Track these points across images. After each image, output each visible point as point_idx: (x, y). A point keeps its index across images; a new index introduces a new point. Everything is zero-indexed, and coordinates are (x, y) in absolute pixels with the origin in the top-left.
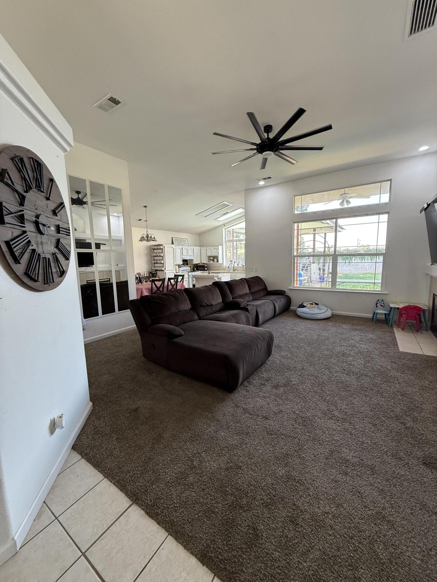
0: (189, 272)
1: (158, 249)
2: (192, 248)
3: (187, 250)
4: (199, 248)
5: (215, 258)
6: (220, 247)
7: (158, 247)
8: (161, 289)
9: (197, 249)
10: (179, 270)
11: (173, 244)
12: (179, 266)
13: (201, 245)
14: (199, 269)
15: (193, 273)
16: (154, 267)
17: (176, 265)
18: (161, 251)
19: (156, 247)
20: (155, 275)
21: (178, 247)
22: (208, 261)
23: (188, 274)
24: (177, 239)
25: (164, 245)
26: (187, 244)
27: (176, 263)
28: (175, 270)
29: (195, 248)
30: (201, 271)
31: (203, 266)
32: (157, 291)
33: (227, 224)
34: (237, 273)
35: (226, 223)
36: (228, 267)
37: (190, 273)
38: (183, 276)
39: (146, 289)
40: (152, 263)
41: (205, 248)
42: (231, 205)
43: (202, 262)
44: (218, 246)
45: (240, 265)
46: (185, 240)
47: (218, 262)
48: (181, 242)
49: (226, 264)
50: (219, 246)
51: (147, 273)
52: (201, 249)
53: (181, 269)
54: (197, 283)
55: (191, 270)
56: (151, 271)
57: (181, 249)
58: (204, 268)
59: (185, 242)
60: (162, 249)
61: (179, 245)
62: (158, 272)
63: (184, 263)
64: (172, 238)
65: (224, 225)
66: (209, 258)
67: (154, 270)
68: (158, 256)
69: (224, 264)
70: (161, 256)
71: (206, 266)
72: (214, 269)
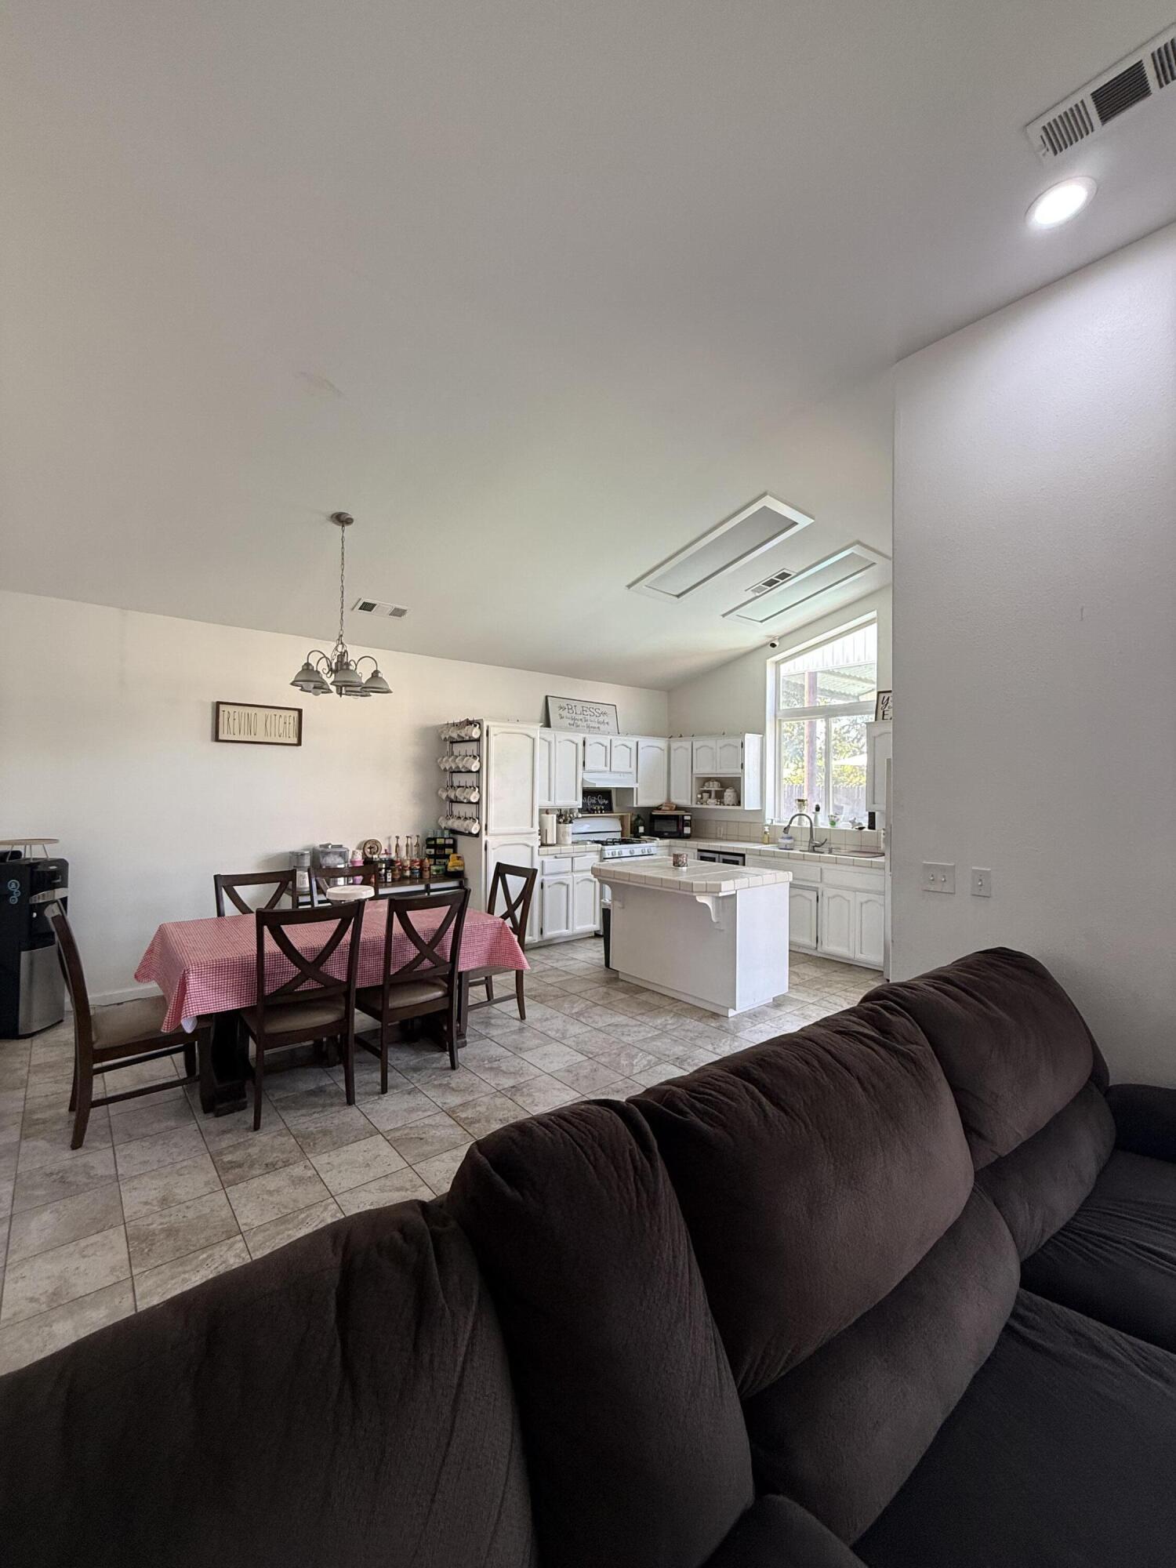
0: (608, 843)
1: (462, 740)
2: (631, 742)
3: (609, 751)
4: (662, 743)
6: (751, 741)
7: (463, 733)
9: (652, 748)
10: (560, 835)
11: (546, 723)
12: (559, 816)
13: (673, 732)
14: (657, 829)
16: (448, 818)
17: (543, 812)
18: (472, 748)
19: (457, 734)
21: (566, 737)
22: (698, 800)
24: (569, 704)
25: (485, 724)
26: (612, 727)
27: (547, 803)
28: (536, 836)
29: (644, 742)
30: (663, 838)
32: (298, 979)
33: (788, 641)
34: (828, 861)
35: (781, 639)
36: (786, 829)
37: (610, 850)
40: (439, 799)
41: (687, 744)
42: (803, 521)
43: (673, 800)
44: (742, 735)
46: (604, 709)
47: (739, 803)
50: (748, 736)
51: (414, 843)
52: (670, 748)
53: (574, 828)
55: (622, 833)
56: (429, 836)
57: (577, 744)
58: (678, 826)
59: (601, 719)
60: (478, 740)
61: (574, 726)
62: (462, 841)
63: (594, 801)
64: (547, 697)
65: (773, 645)
66: (703, 785)
67: (445, 829)
68: (461, 772)
69: (769, 815)
70: (472, 772)
71: (686, 818)
72: (720, 831)
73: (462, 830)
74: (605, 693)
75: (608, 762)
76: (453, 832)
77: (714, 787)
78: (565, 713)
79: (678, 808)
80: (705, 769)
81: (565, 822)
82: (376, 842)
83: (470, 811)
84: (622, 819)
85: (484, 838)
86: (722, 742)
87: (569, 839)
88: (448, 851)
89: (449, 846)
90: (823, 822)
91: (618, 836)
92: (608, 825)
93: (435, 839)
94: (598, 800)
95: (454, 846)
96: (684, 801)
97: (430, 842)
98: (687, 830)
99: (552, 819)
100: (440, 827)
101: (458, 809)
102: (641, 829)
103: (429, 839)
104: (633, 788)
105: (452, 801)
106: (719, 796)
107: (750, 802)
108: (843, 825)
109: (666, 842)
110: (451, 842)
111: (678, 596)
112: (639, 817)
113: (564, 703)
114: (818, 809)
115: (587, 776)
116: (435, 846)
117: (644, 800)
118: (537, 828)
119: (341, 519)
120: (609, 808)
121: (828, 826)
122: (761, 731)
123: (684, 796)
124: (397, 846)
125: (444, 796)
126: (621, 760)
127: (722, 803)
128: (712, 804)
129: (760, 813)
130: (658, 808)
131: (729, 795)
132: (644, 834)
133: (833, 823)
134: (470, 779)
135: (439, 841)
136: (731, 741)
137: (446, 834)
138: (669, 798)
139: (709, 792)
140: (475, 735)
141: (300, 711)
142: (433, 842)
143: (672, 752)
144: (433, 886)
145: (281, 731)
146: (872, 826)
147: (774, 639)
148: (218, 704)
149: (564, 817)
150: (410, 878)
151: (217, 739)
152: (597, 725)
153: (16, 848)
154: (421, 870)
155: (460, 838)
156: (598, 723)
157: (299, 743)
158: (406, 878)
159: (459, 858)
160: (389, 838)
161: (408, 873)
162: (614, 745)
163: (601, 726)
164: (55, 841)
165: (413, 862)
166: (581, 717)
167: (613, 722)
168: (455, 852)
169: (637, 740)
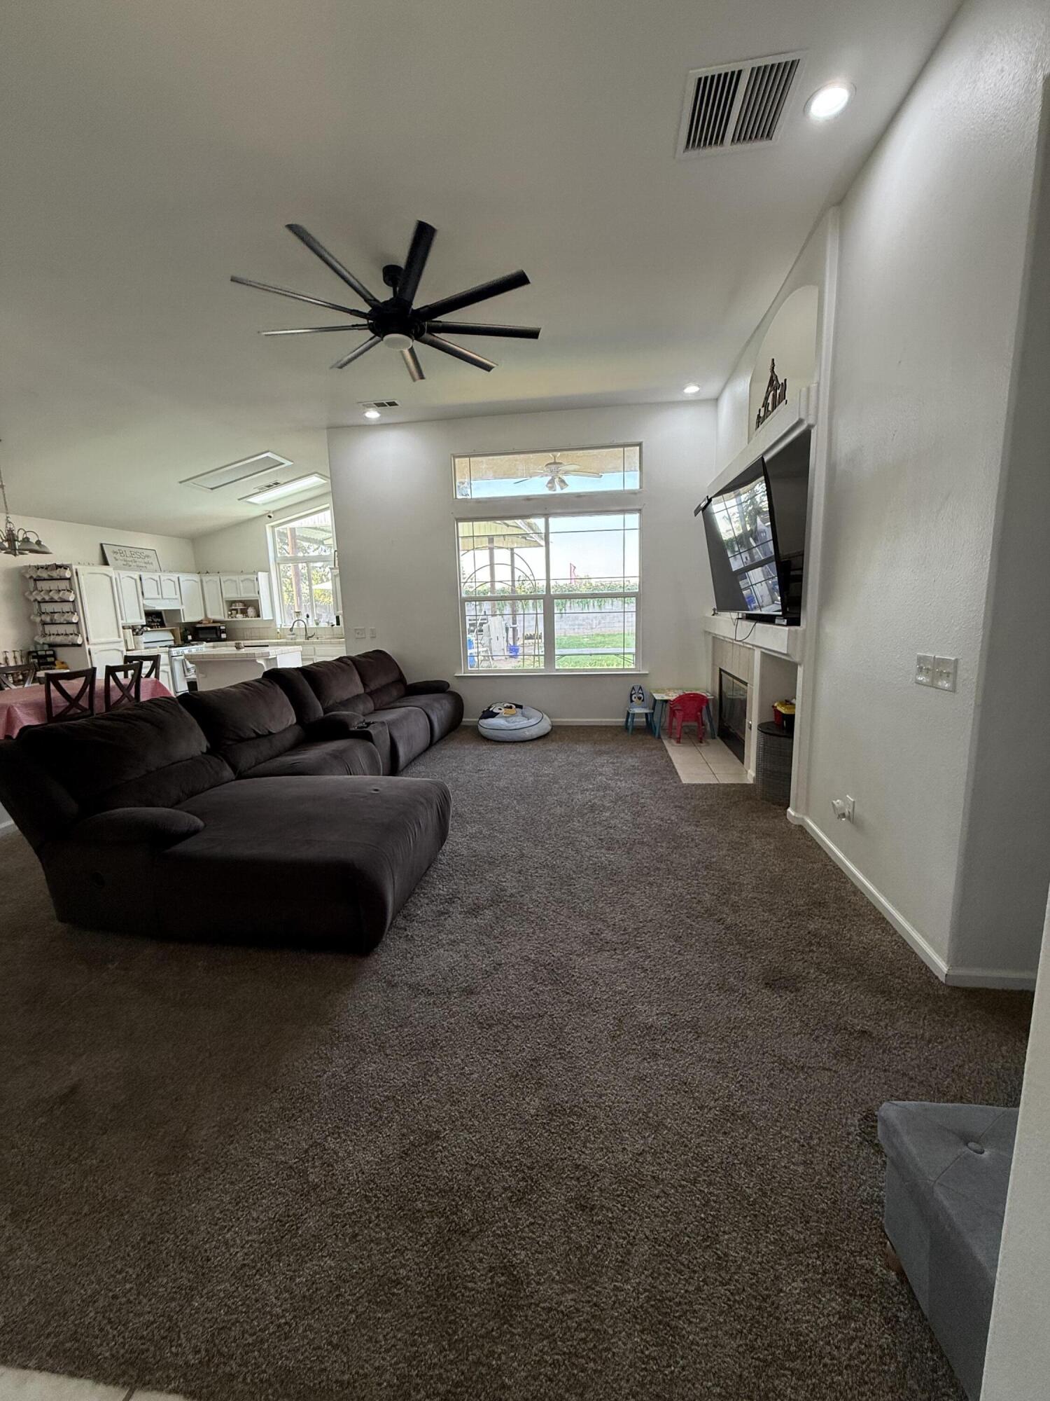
0: (170, 647)
1: (52, 579)
2: (174, 577)
3: (158, 584)
4: (196, 577)
5: (249, 606)
6: (262, 576)
7: (55, 574)
8: (84, 702)
9: (189, 581)
10: (136, 643)
11: (106, 563)
12: (134, 630)
13: (202, 570)
14: (201, 636)
15: (186, 650)
16: (44, 635)
17: (124, 628)
18: (64, 585)
19: (44, 574)
20: (50, 659)
21: (124, 574)
22: (229, 615)
23: (169, 653)
24: (120, 550)
25: (74, 567)
26: (155, 565)
27: (124, 622)
28: (123, 643)
29: (183, 577)
30: (207, 642)
31: (214, 628)
32: (68, 708)
33: (278, 514)
34: (316, 643)
35: (273, 512)
36: (291, 630)
37: (174, 651)
38: (155, 659)
39: (26, 705)
40: (33, 623)
41: (216, 578)
42: (288, 463)
43: (210, 616)
44: (255, 573)
45: (323, 625)
46: (146, 553)
47: (259, 616)
48: (133, 559)
49: (283, 622)
50: (259, 573)
51: (17, 655)
52: (201, 581)
53: (144, 638)
54: (201, 675)
55: (174, 641)
56: (31, 650)
57: (135, 580)
58: (216, 633)
59: (146, 560)
60: (69, 579)
61: (127, 566)
62: (59, 651)
63: (151, 620)
64: (101, 545)
65: (270, 517)
66: (231, 606)
67: (43, 644)
68: (56, 602)
69: (279, 622)
70: (69, 601)
71: (222, 628)
72: (247, 635)
73: (66, 642)
74: (144, 541)
75: (160, 591)
76: (52, 646)
77: (239, 606)
78: (118, 556)
79: (214, 622)
80: (233, 595)
81: (137, 634)
83: (71, 629)
84: (172, 632)
85: (87, 647)
86: (243, 577)
87: (143, 646)
89: (50, 656)
90: (311, 624)
91: (172, 643)
92: (165, 636)
93: (36, 652)
94: (155, 618)
95: (54, 656)
96: (218, 617)
97: (32, 654)
98: (224, 636)
99: (129, 632)
100: (36, 643)
101: (48, 629)
102: (190, 638)
103: (30, 653)
104: (179, 610)
105: (44, 623)
106: (244, 612)
107: (266, 614)
109: (210, 644)
110: (51, 653)
111: (212, 489)
112: (186, 630)
113: (116, 549)
114: (308, 616)
115: (146, 602)
116: (38, 657)
117: (188, 618)
118: (122, 639)
120: (162, 624)
121: (315, 626)
122: (268, 571)
123: (218, 613)
124: (6, 658)
125: (38, 619)
126: (169, 590)
127: (247, 616)
128: (240, 617)
129: (273, 621)
130: (199, 622)
131: (251, 611)
132: (192, 641)
134: (67, 607)
135: (40, 653)
136: (247, 577)
137: (46, 647)
138: (206, 616)
139: (236, 610)
140: (68, 576)
142: (35, 654)
143: (204, 584)
146: (338, 623)
147: (270, 512)
149: (136, 631)
152: (144, 565)
156: (145, 563)
159: (63, 663)
162: (162, 580)
163: (148, 566)
166: (131, 559)
167: (155, 563)
168: (56, 659)
169: (177, 575)
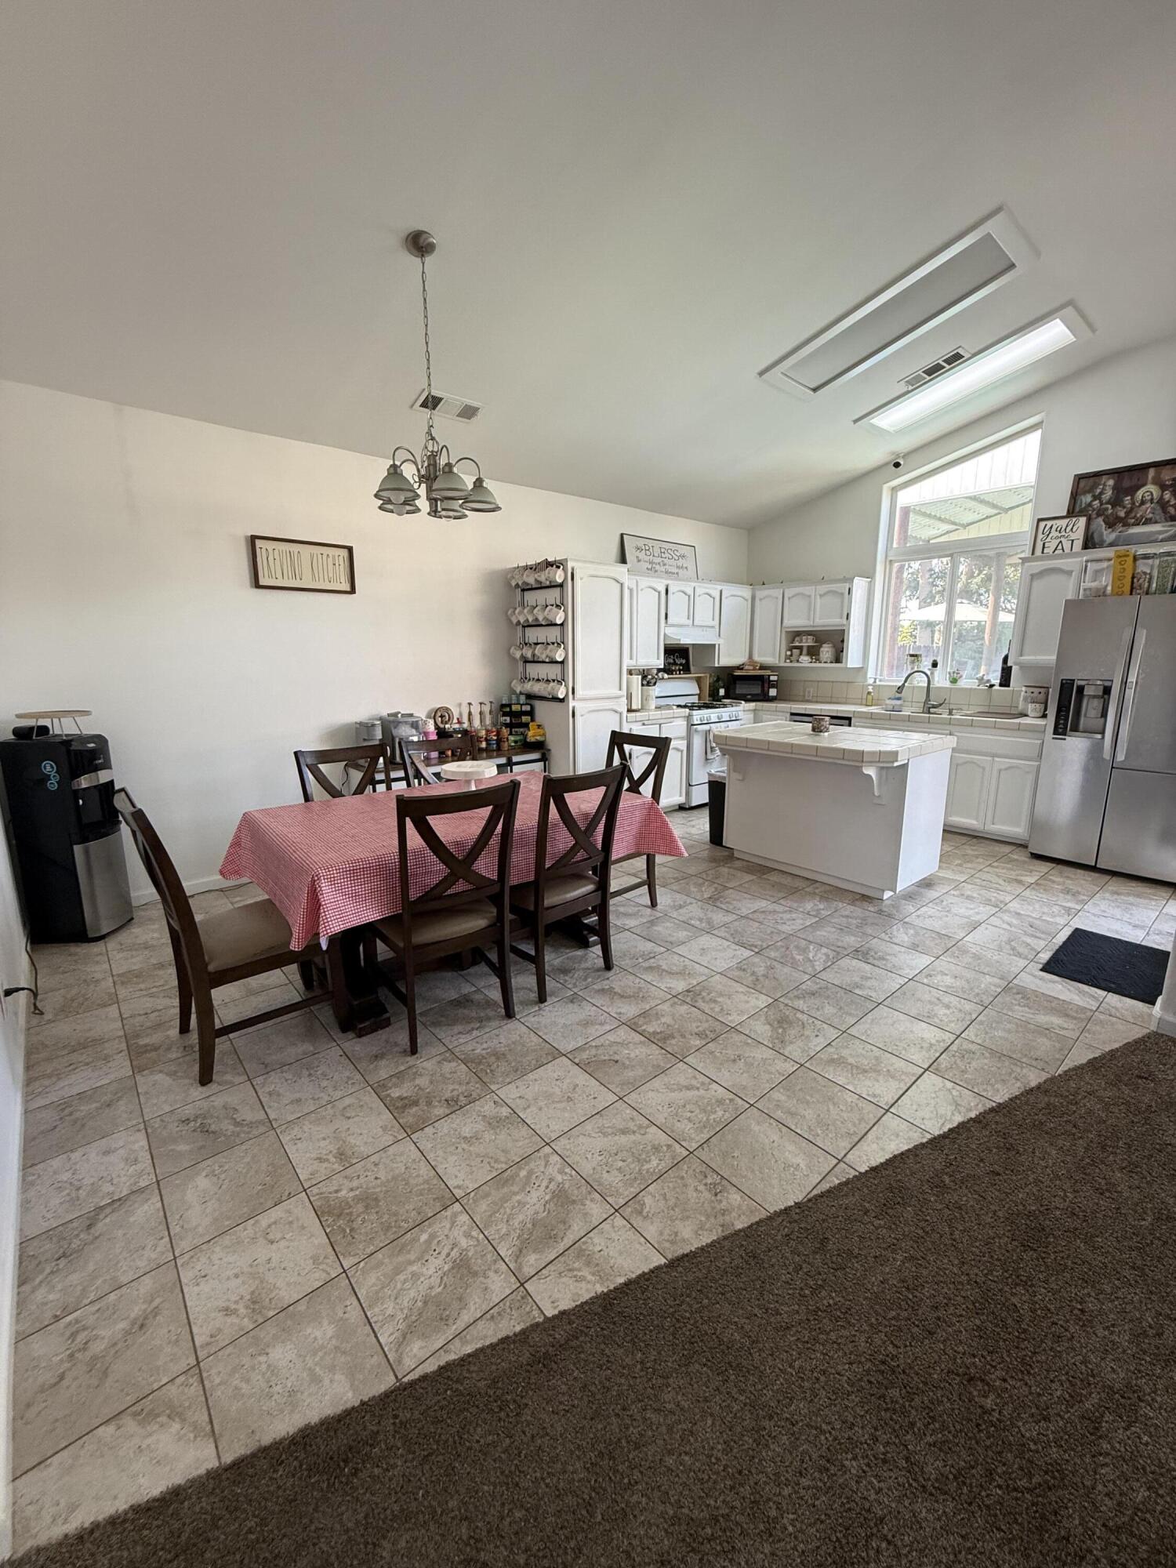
0: (692, 707)
1: (541, 587)
2: (715, 589)
3: (691, 599)
4: (745, 592)
5: (824, 641)
6: (859, 585)
7: (543, 577)
9: (735, 598)
10: (645, 699)
11: (623, 560)
12: (644, 677)
13: (756, 578)
14: (738, 691)
15: (712, 714)
16: (525, 679)
17: (630, 673)
18: (553, 595)
19: (531, 579)
21: (645, 582)
22: (789, 657)
23: (689, 718)
24: (646, 544)
25: (570, 565)
26: (691, 572)
27: (633, 662)
28: (624, 700)
29: (729, 590)
30: (747, 701)
31: (761, 678)
33: (912, 458)
34: (952, 722)
35: (906, 456)
36: (899, 690)
37: (698, 715)
40: (513, 659)
41: (778, 593)
43: (756, 658)
44: (848, 579)
46: (682, 550)
47: (839, 660)
48: (662, 561)
50: (857, 580)
52: (753, 598)
53: (657, 690)
54: (735, 776)
55: (700, 696)
56: (504, 702)
57: (659, 593)
58: (763, 687)
59: (680, 562)
60: (561, 586)
61: (652, 570)
62: (540, 707)
63: (672, 661)
64: (622, 535)
65: (897, 465)
66: (793, 641)
67: (521, 693)
68: (541, 625)
69: (871, 674)
70: (556, 625)
71: (772, 678)
72: (809, 692)
73: (545, 694)
74: (680, 531)
75: (691, 615)
76: (530, 697)
77: (808, 642)
78: (642, 555)
79: (762, 668)
80: (797, 620)
81: (648, 684)
82: (447, 710)
83: (553, 671)
84: (699, 680)
85: (571, 704)
86: (823, 589)
87: (653, 704)
88: (525, 719)
89: (526, 713)
90: (941, 680)
91: (695, 699)
92: (685, 687)
93: (510, 706)
94: (678, 657)
95: (531, 713)
96: (769, 660)
97: (504, 709)
98: (773, 692)
99: (637, 679)
100: (513, 692)
101: (534, 670)
102: (722, 692)
103: (503, 706)
104: (714, 645)
105: (526, 661)
106: (813, 653)
107: (853, 657)
108: (965, 683)
109: (752, 705)
110: (528, 708)
111: (815, 390)
112: (718, 679)
113: (641, 543)
114: (935, 665)
115: (669, 631)
116: (511, 714)
117: (726, 658)
118: (624, 692)
119: (419, 244)
120: (686, 669)
121: (947, 684)
122: (870, 575)
123: (770, 653)
124: (470, 714)
125: (518, 655)
126: (705, 613)
127: (818, 660)
128: (805, 659)
129: (862, 670)
130: (739, 668)
131: (826, 651)
132: (725, 697)
133: (954, 681)
134: (553, 634)
135: (514, 708)
136: (833, 587)
137: (523, 699)
138: (751, 656)
139: (800, 648)
140: (559, 580)
141: (350, 549)
142: (508, 709)
143: (757, 600)
144: (515, 759)
145: (331, 575)
146: (1005, 681)
147: (898, 456)
148: (253, 539)
149: (648, 678)
150: (486, 750)
151: (257, 585)
152: (676, 571)
153: (42, 722)
154: (499, 741)
155: (538, 704)
156: (678, 567)
157: (353, 591)
158: (481, 750)
159: (539, 726)
160: (460, 705)
161: (484, 745)
162: (697, 594)
163: (680, 571)
164: (86, 713)
165: (487, 731)
166: (659, 560)
167: (692, 567)
168: (533, 720)
169: (719, 588)
